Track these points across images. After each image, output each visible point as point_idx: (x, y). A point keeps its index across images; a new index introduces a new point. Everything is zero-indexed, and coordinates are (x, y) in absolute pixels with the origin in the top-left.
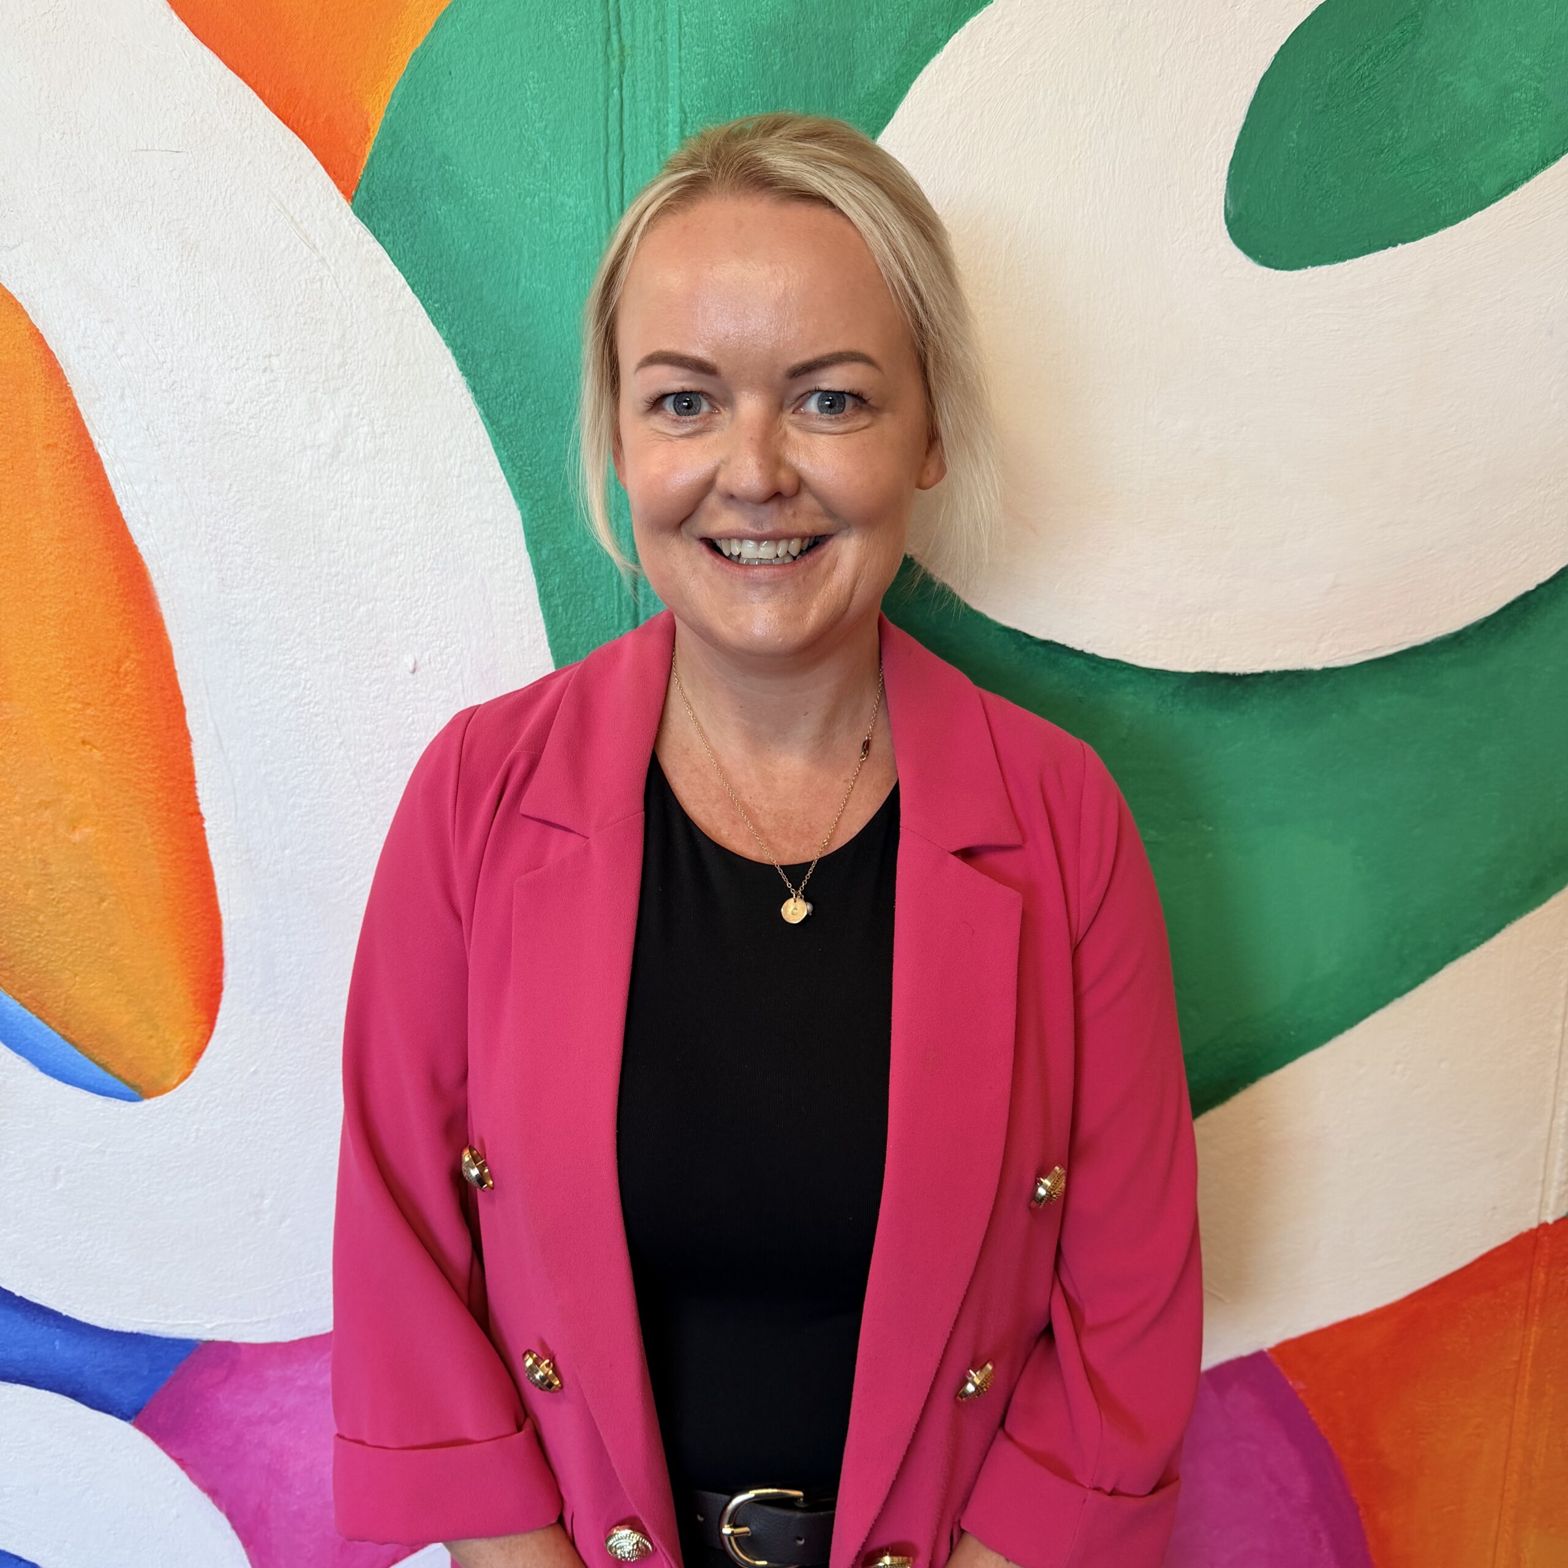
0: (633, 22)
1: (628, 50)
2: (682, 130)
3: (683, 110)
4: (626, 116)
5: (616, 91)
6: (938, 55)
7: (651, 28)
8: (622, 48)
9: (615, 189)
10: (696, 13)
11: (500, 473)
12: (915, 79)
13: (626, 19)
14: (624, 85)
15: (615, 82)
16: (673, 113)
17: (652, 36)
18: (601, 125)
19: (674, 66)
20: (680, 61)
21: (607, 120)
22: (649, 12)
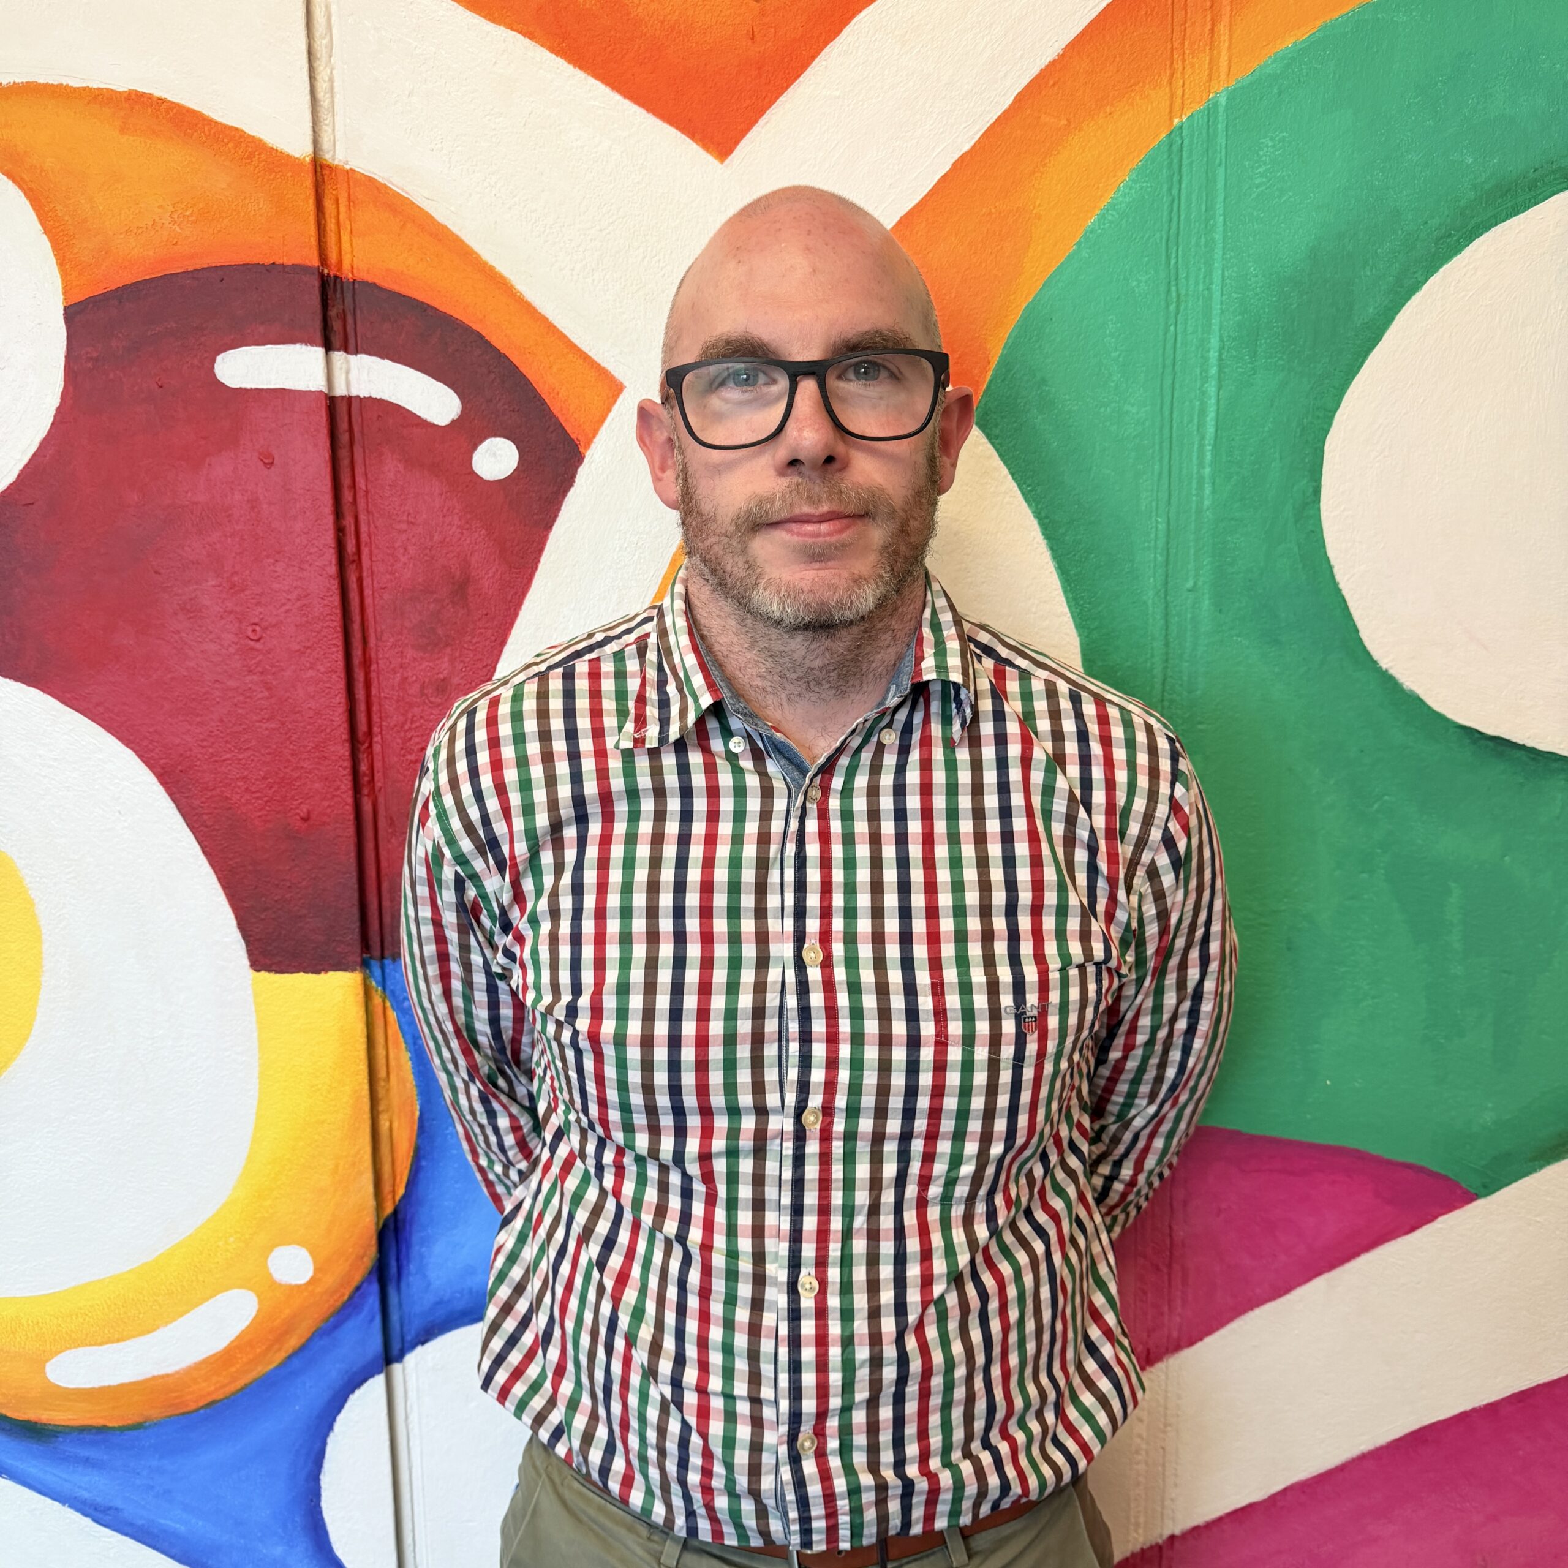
0: (1187, 278)
1: (1182, 298)
2: (1220, 355)
3: (1222, 340)
4: (1179, 345)
5: (1172, 328)
7: (1201, 281)
8: (1178, 296)
9: (1168, 399)
10: (1235, 269)
11: (1067, 610)
13: (1182, 275)
14: (1179, 323)
15: (1172, 321)
16: (1214, 342)
17: (1201, 287)
18: (1160, 352)
19: (1216, 308)
20: (1222, 304)
21: (1164, 349)
22: (1200, 269)
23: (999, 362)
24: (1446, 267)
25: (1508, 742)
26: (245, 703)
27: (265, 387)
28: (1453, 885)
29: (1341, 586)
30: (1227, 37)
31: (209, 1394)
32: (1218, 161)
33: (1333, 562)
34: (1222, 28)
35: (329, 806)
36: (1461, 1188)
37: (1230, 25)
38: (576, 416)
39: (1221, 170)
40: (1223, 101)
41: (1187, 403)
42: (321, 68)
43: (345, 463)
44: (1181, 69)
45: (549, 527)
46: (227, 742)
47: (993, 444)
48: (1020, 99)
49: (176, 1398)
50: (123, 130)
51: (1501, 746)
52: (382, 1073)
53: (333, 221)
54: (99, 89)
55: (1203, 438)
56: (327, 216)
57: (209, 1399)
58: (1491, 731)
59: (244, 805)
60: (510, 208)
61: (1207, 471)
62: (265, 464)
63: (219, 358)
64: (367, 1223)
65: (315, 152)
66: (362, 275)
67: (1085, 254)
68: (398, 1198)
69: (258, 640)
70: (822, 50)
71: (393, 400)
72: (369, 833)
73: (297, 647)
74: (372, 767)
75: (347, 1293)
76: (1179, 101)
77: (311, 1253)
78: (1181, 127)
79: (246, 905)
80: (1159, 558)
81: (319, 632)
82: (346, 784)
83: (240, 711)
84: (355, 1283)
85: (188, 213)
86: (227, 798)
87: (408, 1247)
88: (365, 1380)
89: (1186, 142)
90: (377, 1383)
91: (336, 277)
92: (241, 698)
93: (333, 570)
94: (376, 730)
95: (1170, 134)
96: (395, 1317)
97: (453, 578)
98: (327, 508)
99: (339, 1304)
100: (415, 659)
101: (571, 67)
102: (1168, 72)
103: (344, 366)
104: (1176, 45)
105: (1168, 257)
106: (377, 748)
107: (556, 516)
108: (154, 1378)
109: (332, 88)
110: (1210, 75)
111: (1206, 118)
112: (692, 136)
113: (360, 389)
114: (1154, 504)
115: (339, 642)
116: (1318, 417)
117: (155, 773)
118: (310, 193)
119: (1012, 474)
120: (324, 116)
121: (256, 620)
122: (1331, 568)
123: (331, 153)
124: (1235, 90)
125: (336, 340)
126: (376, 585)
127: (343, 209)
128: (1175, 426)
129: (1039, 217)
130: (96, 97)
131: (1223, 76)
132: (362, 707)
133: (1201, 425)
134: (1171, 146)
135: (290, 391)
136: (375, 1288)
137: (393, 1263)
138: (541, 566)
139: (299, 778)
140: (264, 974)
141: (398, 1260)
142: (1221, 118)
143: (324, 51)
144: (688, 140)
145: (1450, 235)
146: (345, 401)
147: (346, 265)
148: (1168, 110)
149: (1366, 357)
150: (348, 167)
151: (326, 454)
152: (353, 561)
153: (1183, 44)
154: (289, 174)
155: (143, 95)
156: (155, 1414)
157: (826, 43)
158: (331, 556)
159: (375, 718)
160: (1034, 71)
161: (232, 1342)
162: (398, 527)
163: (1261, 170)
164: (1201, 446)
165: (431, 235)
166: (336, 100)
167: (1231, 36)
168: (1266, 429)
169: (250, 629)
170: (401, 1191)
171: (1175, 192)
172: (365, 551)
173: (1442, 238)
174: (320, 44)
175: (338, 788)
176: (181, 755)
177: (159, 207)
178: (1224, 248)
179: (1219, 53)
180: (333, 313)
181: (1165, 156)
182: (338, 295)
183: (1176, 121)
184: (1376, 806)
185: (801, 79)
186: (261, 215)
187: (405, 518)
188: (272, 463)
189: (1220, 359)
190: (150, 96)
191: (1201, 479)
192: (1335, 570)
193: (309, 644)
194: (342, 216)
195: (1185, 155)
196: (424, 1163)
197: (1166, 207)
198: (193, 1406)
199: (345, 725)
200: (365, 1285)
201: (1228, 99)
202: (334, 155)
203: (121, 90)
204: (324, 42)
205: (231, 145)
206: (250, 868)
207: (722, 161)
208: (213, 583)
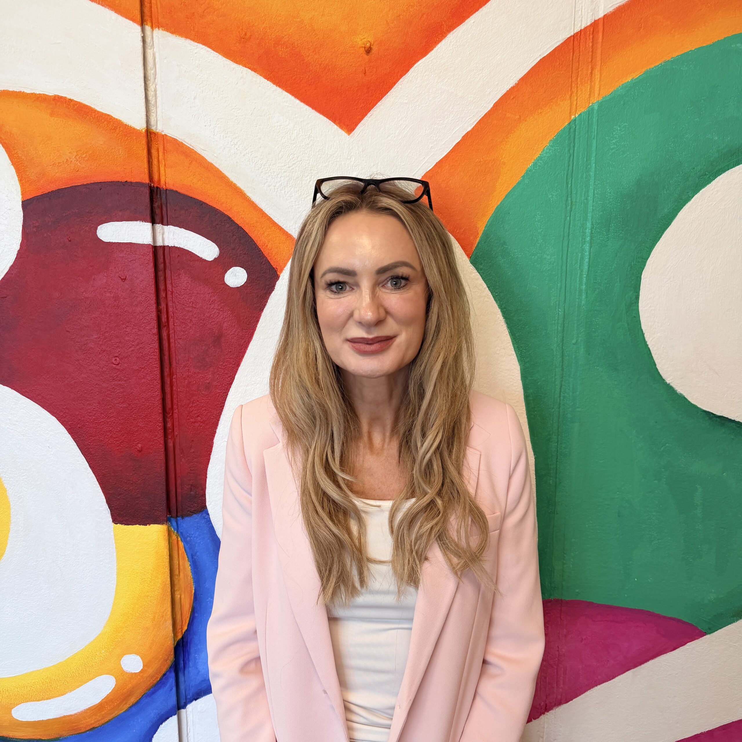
0: (576, 193)
1: (574, 203)
2: (592, 231)
3: (592, 224)
4: (571, 226)
5: (568, 218)
6: (689, 203)
7: (583, 195)
8: (572, 202)
9: (565, 252)
10: (600, 189)
11: (514, 353)
12: (680, 211)
13: (574, 192)
14: (572, 215)
15: (568, 214)
16: (589, 225)
17: (583, 198)
18: (562, 229)
19: (590, 209)
20: (593, 206)
21: (564, 228)
22: (583, 189)
23: (483, 234)
24: (703, 190)
25: (727, 419)
26: (110, 395)
27: (122, 242)
28: (698, 486)
29: (648, 343)
30: (599, 76)
31: (91, 724)
32: (593, 136)
33: (644, 332)
34: (597, 72)
35: (152, 445)
36: (698, 629)
37: (601, 70)
38: (275, 257)
39: (595, 141)
40: (596, 107)
41: (575, 254)
42: (151, 85)
43: (161, 278)
44: (576, 91)
45: (262, 310)
46: (102, 413)
47: (479, 273)
48: (496, 105)
49: (75, 726)
50: (52, 114)
51: (723, 420)
52: (177, 572)
53: (156, 160)
54: (40, 94)
55: (582, 271)
56: (153, 158)
57: (91, 727)
58: (718, 414)
59: (111, 444)
60: (244, 156)
61: (584, 287)
62: (122, 279)
63: (99, 227)
64: (170, 643)
65: (147, 126)
66: (170, 187)
67: (526, 181)
68: (184, 631)
69: (118, 365)
70: (399, 79)
71: (186, 248)
72: (171, 457)
73: (137, 368)
74: (173, 425)
75: (159, 676)
76: (574, 107)
77: (142, 658)
78: (575, 120)
79: (111, 492)
80: (559, 328)
81: (148, 361)
82: (161, 433)
83: (108, 399)
84: (163, 672)
85: (84, 156)
86: (102, 440)
87: (189, 655)
88: (168, 718)
89: (577, 127)
90: (174, 719)
91: (157, 188)
92: (109, 392)
93: (155, 331)
94: (175, 406)
95: (569, 124)
96: (182, 687)
97: (214, 334)
98: (153, 301)
99: (155, 682)
100: (195, 373)
101: (275, 86)
102: (569, 93)
103: (161, 231)
104: (573, 80)
105: (567, 183)
106: (176, 415)
107: (265, 305)
108: (65, 717)
109: (156, 94)
110: (590, 94)
111: (587, 116)
112: (334, 121)
113: (170, 242)
114: (557, 302)
115: (158, 365)
116: (639, 262)
117: (66, 429)
118: (145, 147)
119: (488, 287)
120: (152, 108)
121: (117, 355)
122: (643, 334)
123: (155, 127)
124: (602, 102)
125: (157, 218)
126: (176, 337)
127: (161, 154)
128: (568, 265)
129: (504, 163)
130: (38, 98)
131: (596, 95)
132: (168, 396)
133: (581, 265)
134: (570, 129)
135: (134, 244)
136: (173, 674)
137: (182, 662)
138: (258, 329)
139: (137, 431)
140: (119, 525)
141: (184, 660)
142: (595, 115)
143: (152, 76)
144: (332, 123)
145: (705, 174)
146: (162, 248)
147: (162, 182)
148: (569, 111)
149: (663, 233)
150: (163, 133)
151: (152, 276)
152: (165, 326)
153: (577, 79)
154: (134, 138)
155: (62, 97)
156: (65, 733)
157: (401, 76)
158: (154, 324)
159: (175, 401)
160: (504, 92)
161: (103, 700)
162: (187, 309)
163: (614, 141)
164: (581, 275)
165: (205, 168)
166: (158, 100)
167: (601, 75)
168: (613, 267)
169: (114, 359)
170: (185, 628)
171: (571, 151)
172: (171, 320)
173: (702, 176)
174: (150, 73)
175: (156, 436)
176: (79, 420)
177: (70, 153)
178: (595, 179)
179: (595, 84)
180: (156, 205)
181: (567, 134)
182: (158, 197)
183: (573, 117)
184: (662, 449)
185: (389, 94)
186: (120, 157)
187: (191, 305)
188: (125, 279)
189: (592, 233)
190: (65, 98)
191: (581, 290)
192: (645, 336)
193: (143, 367)
194: (161, 157)
195: (577, 134)
196: (196, 615)
197: (567, 159)
198: (83, 730)
199: (160, 406)
200: (168, 673)
201: (598, 106)
202: (156, 128)
203: (51, 95)
204: (152, 72)
205: (105, 123)
206: (113, 474)
207: (349, 134)
208: (96, 337)
